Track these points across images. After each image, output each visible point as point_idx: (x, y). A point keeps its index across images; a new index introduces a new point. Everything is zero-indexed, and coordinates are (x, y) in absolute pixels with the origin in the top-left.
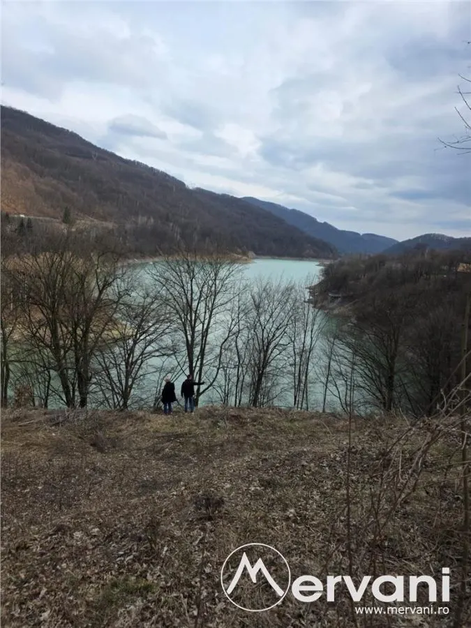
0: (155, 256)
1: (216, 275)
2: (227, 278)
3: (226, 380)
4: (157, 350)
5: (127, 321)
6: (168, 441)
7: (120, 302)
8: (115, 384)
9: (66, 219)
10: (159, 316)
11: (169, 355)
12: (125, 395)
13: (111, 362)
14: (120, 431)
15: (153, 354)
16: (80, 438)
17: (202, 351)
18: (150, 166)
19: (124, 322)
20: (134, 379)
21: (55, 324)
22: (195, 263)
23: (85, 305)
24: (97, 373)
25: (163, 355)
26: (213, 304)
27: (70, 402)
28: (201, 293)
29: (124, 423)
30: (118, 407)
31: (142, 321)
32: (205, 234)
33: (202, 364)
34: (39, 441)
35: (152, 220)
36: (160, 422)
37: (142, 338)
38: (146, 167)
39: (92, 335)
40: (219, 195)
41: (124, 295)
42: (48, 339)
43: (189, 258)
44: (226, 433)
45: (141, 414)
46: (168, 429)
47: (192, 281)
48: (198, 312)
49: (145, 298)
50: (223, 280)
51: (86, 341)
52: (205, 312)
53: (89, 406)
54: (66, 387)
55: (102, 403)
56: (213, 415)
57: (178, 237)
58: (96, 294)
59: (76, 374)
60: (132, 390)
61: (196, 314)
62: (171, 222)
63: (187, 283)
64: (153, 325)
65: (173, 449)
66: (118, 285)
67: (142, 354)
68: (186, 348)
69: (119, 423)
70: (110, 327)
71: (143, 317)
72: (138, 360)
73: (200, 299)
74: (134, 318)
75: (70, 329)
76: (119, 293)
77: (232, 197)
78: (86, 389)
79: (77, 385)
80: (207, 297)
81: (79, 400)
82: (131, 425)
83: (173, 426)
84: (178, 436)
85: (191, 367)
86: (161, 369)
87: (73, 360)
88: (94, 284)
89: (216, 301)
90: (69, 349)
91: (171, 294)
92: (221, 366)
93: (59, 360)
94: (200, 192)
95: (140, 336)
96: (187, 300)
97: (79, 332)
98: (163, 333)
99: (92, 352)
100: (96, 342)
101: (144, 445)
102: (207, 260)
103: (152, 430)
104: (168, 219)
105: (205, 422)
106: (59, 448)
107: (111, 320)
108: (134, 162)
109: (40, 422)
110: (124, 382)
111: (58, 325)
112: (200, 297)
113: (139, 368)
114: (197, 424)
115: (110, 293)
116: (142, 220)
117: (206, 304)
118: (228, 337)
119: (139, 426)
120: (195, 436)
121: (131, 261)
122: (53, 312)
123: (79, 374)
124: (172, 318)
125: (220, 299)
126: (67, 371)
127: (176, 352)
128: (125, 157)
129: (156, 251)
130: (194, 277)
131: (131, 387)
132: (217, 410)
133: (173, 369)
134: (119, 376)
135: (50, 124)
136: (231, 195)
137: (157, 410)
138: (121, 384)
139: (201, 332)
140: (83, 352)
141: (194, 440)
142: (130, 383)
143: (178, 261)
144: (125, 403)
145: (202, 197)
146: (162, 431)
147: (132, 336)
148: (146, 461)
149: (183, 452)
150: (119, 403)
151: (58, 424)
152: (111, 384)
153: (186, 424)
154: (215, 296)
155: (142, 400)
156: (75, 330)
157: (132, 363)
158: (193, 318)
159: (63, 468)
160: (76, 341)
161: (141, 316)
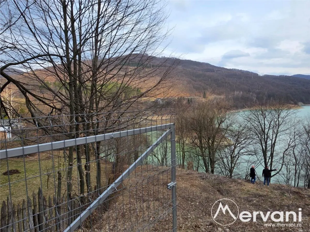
0: (243, 108)
1: (279, 115)
2: (286, 117)
3: (287, 171)
4: (246, 152)
5: (231, 138)
6: (255, 197)
7: (228, 129)
8: (226, 165)
9: (204, 97)
10: (247, 136)
11: (252, 155)
12: (231, 171)
13: (224, 155)
14: (230, 187)
15: (244, 154)
16: (212, 186)
17: (272, 155)
18: (240, 69)
19: (229, 138)
20: (235, 164)
21: (201, 138)
22: (266, 110)
23: (213, 130)
24: (218, 160)
25: (250, 154)
26: (277, 131)
27: (207, 171)
28: (270, 125)
29: (232, 184)
30: (228, 176)
31: (238, 138)
32: (269, 96)
33: (272, 161)
34: (197, 184)
35: (241, 93)
36: (249, 187)
37: (238, 146)
38: (238, 70)
39: (215, 143)
40: (277, 76)
41: (230, 126)
42: (198, 144)
43: (263, 109)
44: (290, 200)
45: (240, 181)
46: (255, 191)
47: (264, 119)
48: (268, 134)
49: (239, 128)
50: (283, 118)
51: (213, 146)
52: (273, 135)
53: (215, 173)
54: (205, 164)
55: (220, 173)
56: (281, 189)
57: (255, 98)
58: (217, 126)
59: (209, 159)
60: (234, 169)
61: (267, 135)
62: (251, 92)
63: (262, 120)
64: (244, 140)
65: (258, 202)
67: (238, 153)
68: (262, 152)
69: (230, 183)
70: (224, 140)
71: (239, 136)
72: (237, 155)
73: (269, 128)
74: (234, 137)
75: (207, 140)
76: (227, 125)
78: (214, 166)
79: (209, 164)
80: (274, 127)
81: (210, 170)
82: (235, 185)
83: (257, 190)
84: (260, 196)
85: (265, 161)
86: (248, 161)
87: (208, 153)
88: (216, 122)
89: (279, 129)
90: (206, 148)
91: (253, 125)
92: (284, 163)
93: (203, 153)
94: (267, 77)
95: (237, 145)
96: (262, 129)
97: (210, 142)
98: (249, 144)
99: (216, 151)
100: (217, 146)
101: (242, 196)
102: (273, 109)
103: (246, 190)
104: (249, 91)
105: (276, 191)
106: (204, 189)
107: (224, 137)
108: (233, 69)
109: (196, 177)
110: (230, 165)
111: (202, 138)
112: (270, 127)
113: (237, 160)
114: (272, 192)
116: (236, 93)
117: (273, 131)
118: (288, 148)
119: (239, 187)
120: (271, 198)
121: (232, 111)
122: (200, 133)
123: (211, 159)
124: (254, 137)
125: (281, 128)
126: (206, 158)
127: (256, 154)
128: (228, 68)
129: (244, 106)
130: (265, 117)
131: (233, 168)
132: (283, 186)
133: (255, 162)
134: (228, 162)
135: (198, 62)
136: (285, 75)
137: (248, 181)
138: (229, 165)
139: (271, 144)
140: (212, 150)
141: (270, 200)
142: (233, 166)
143: (256, 110)
144: (231, 175)
145: (268, 79)
146: (251, 192)
147: (233, 144)
148: (244, 204)
149: (264, 204)
150: (228, 174)
151: (203, 179)
152: (224, 165)
153: (265, 191)
154: (279, 127)
155: (239, 174)
156: (209, 141)
157: (234, 157)
158: (266, 137)
159: (206, 198)
160: (209, 145)
161: (238, 136)
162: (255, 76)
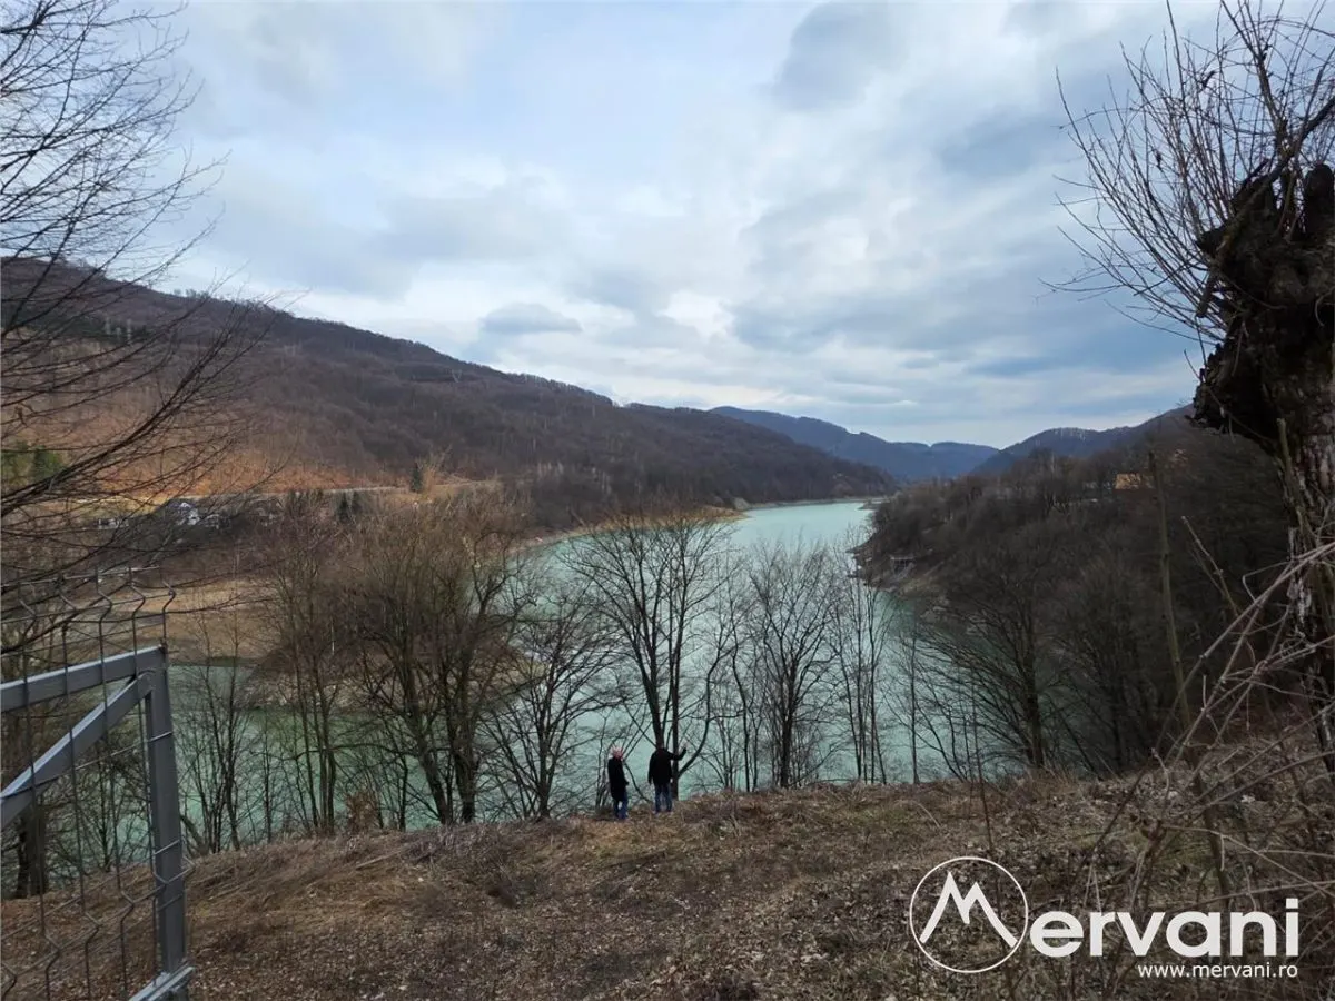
0: (572, 528)
1: (682, 548)
2: (702, 552)
3: (724, 741)
4: (592, 699)
5: (534, 650)
6: (630, 873)
7: (519, 617)
8: (522, 769)
9: (416, 484)
10: (590, 634)
11: (613, 706)
12: (543, 790)
13: (511, 730)
14: (540, 860)
15: (585, 707)
16: (468, 882)
17: (674, 689)
18: (549, 379)
19: (528, 653)
20: (555, 757)
21: (409, 672)
22: (643, 531)
23: (458, 629)
24: (489, 753)
25: (604, 706)
26: (683, 603)
27: (444, 814)
28: (659, 585)
29: (545, 844)
30: (532, 815)
31: (559, 647)
32: (652, 481)
33: (676, 716)
34: (397, 894)
35: (561, 468)
36: (611, 837)
37: (562, 678)
38: (543, 381)
39: (474, 683)
40: (670, 411)
41: (525, 603)
42: (399, 703)
43: (631, 525)
44: (736, 844)
45: (575, 823)
46: (627, 848)
47: (640, 564)
48: (658, 619)
49: (560, 605)
50: (695, 556)
51: (464, 697)
52: (671, 618)
53: (480, 817)
54: (435, 785)
55: (502, 809)
56: (709, 812)
57: (609, 490)
58: (476, 608)
59: (452, 760)
60: (555, 779)
61: (654, 623)
62: (593, 465)
63: (633, 569)
64: (580, 652)
65: (640, 887)
66: (512, 590)
67: (566, 707)
68: (642, 687)
69: (537, 845)
70: (505, 665)
71: (561, 639)
72: (558, 720)
73: (658, 596)
74: (546, 644)
75: (436, 677)
76: (515, 600)
77: (693, 411)
78: (473, 785)
79: (454, 780)
80: (671, 590)
81: (460, 808)
82: (559, 847)
83: (636, 841)
84: (648, 860)
85: (656, 722)
86: (602, 734)
87: (445, 733)
88: (470, 593)
89: (689, 595)
90: (436, 714)
91: (606, 592)
92: (712, 716)
93: (420, 737)
94: (638, 410)
95: (558, 676)
96: (636, 600)
97: (451, 680)
98: (600, 664)
99: (477, 716)
100: (482, 696)
101: (586, 886)
102: (664, 524)
103: (598, 853)
104: (587, 463)
105: (695, 827)
106: (433, 906)
107: (506, 653)
108: (522, 375)
109: (394, 858)
110: (537, 764)
111: (414, 672)
112: (659, 591)
113: (562, 737)
114: (682, 833)
115: (502, 602)
116: (542, 470)
117: (671, 603)
118: (718, 659)
119: (574, 849)
120: (681, 857)
121: (531, 543)
122: (404, 651)
123: (457, 757)
124: (612, 636)
125: (694, 592)
126: (436, 756)
127: (625, 699)
128: (505, 371)
129: (573, 519)
130: (643, 556)
131: (551, 772)
132: (715, 801)
133: (623, 730)
134: (528, 753)
135: (381, 336)
136: (691, 407)
137: (604, 814)
138: (533, 768)
139: (668, 655)
140: (461, 717)
141: (678, 866)
142: (548, 766)
143: (612, 533)
144: (544, 806)
145: (641, 415)
146: (617, 853)
147: (545, 677)
148: (596, 915)
149: (661, 890)
150: (532, 804)
151: (426, 858)
152: (515, 772)
153: (662, 836)
154: (686, 585)
155: (573, 795)
156: (443, 678)
157: (549, 727)
158: (650, 632)
159: (443, 945)
160: (447, 698)
161: (557, 637)
162: (604, 403)
